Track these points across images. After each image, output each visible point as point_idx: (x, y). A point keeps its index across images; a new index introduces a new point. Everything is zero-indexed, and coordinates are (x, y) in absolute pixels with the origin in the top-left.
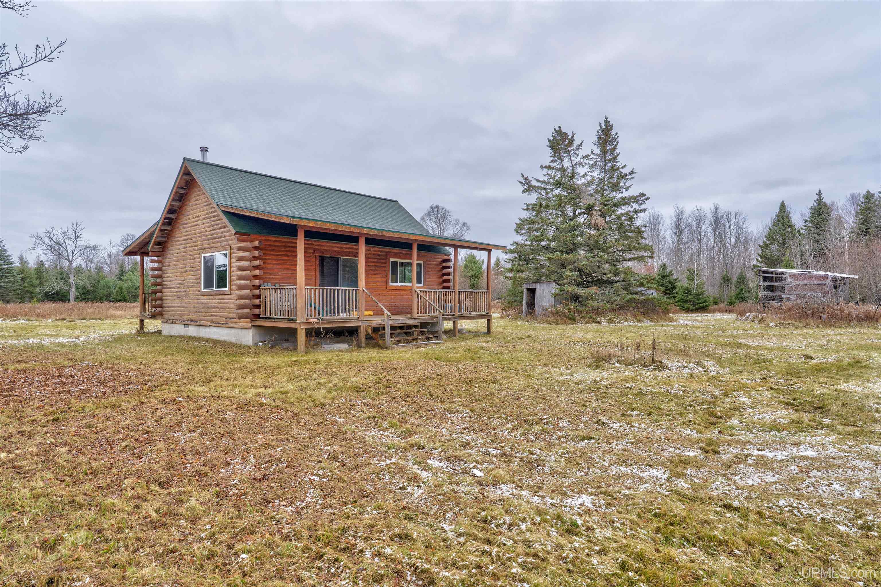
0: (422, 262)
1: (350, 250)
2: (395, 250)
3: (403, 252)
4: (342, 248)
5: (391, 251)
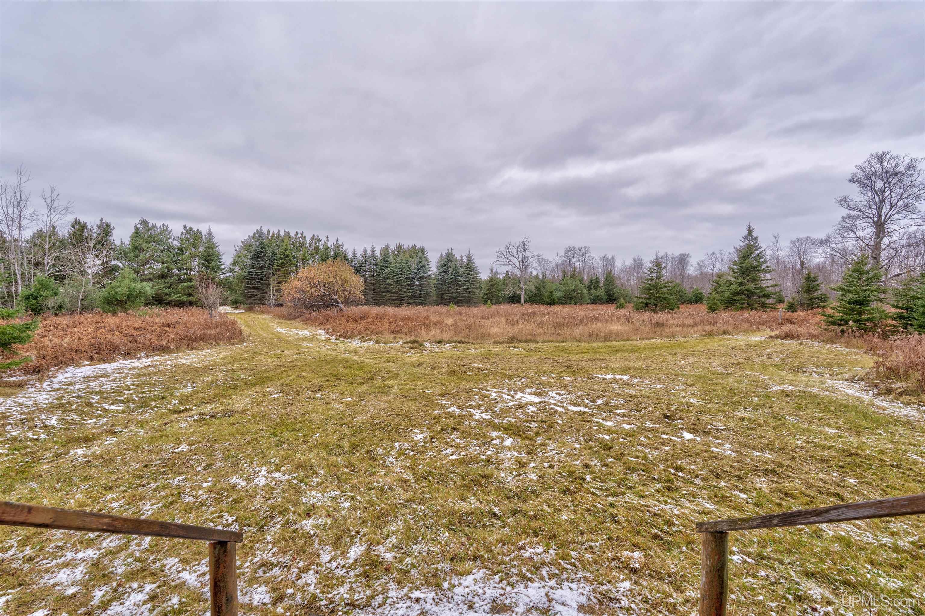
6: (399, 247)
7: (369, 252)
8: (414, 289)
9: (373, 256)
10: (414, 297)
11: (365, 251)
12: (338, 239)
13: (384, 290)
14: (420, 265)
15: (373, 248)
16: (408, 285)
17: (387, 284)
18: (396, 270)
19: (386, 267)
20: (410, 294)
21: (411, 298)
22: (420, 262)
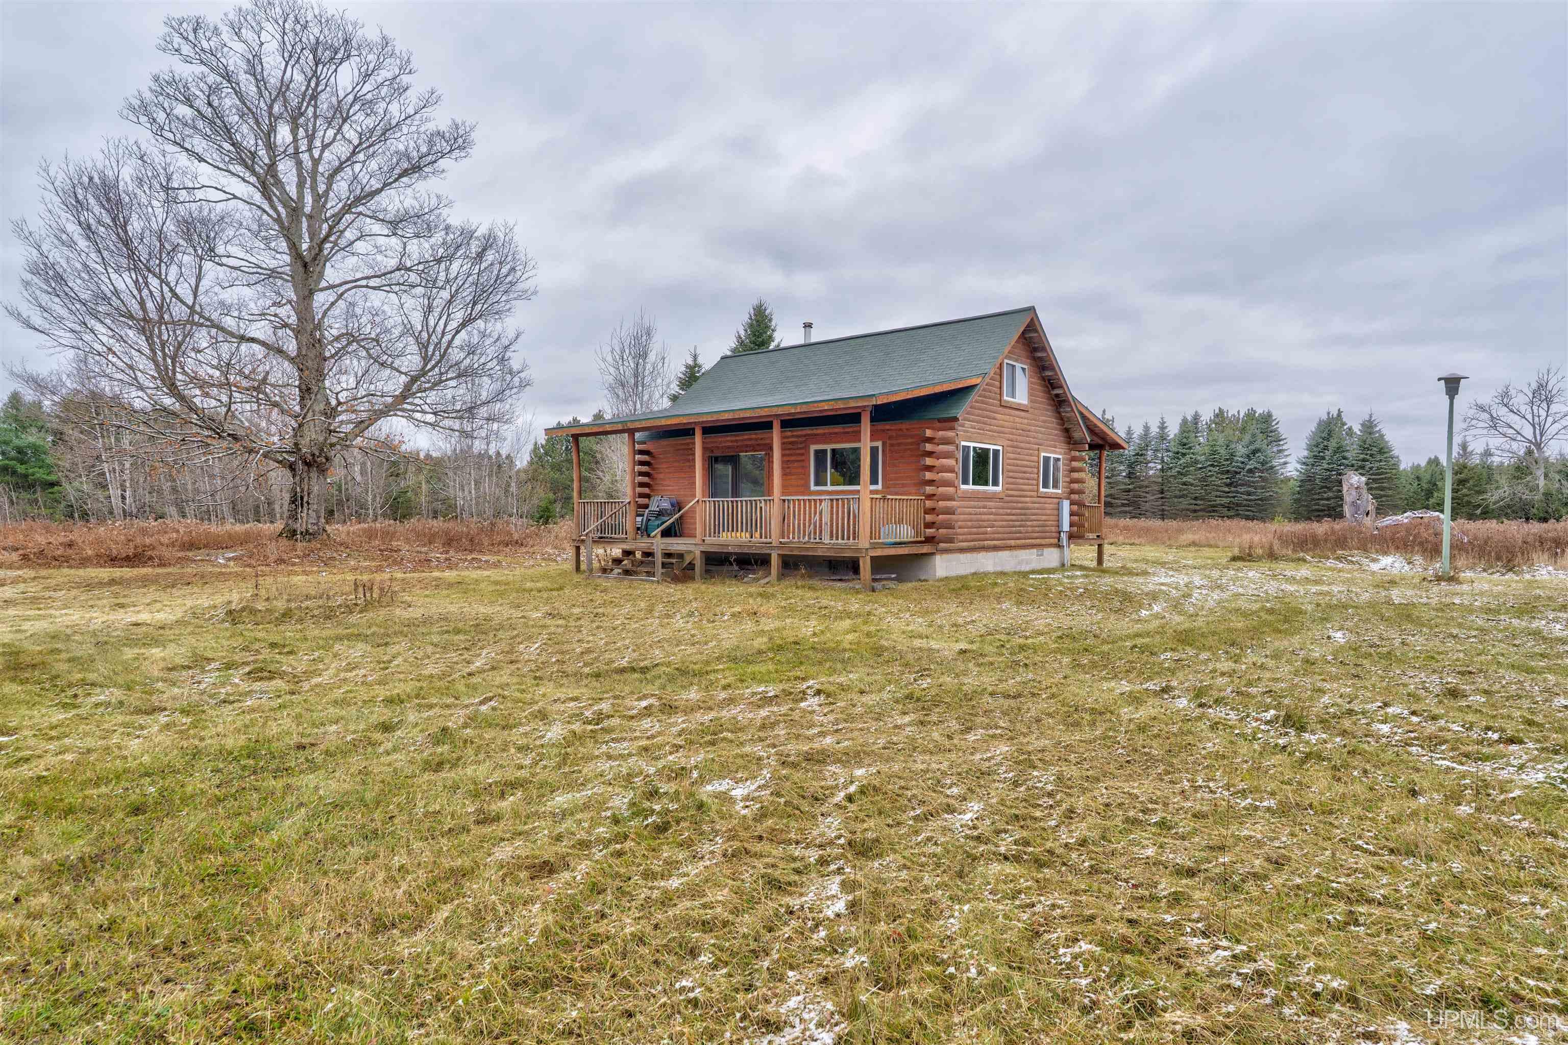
0: (879, 444)
1: (749, 443)
2: (820, 430)
3: (836, 430)
4: (737, 441)
5: (815, 432)
6: (1220, 415)
7: (1154, 430)
8: (1238, 492)
9: (1163, 437)
10: (1238, 505)
11: (1147, 428)
12: (1104, 411)
13: (1177, 493)
14: (1252, 447)
15: (1163, 423)
16: (1227, 485)
17: (1184, 484)
18: (1202, 458)
19: (1184, 455)
20: (1228, 500)
21: (1229, 509)
22: (1251, 443)
